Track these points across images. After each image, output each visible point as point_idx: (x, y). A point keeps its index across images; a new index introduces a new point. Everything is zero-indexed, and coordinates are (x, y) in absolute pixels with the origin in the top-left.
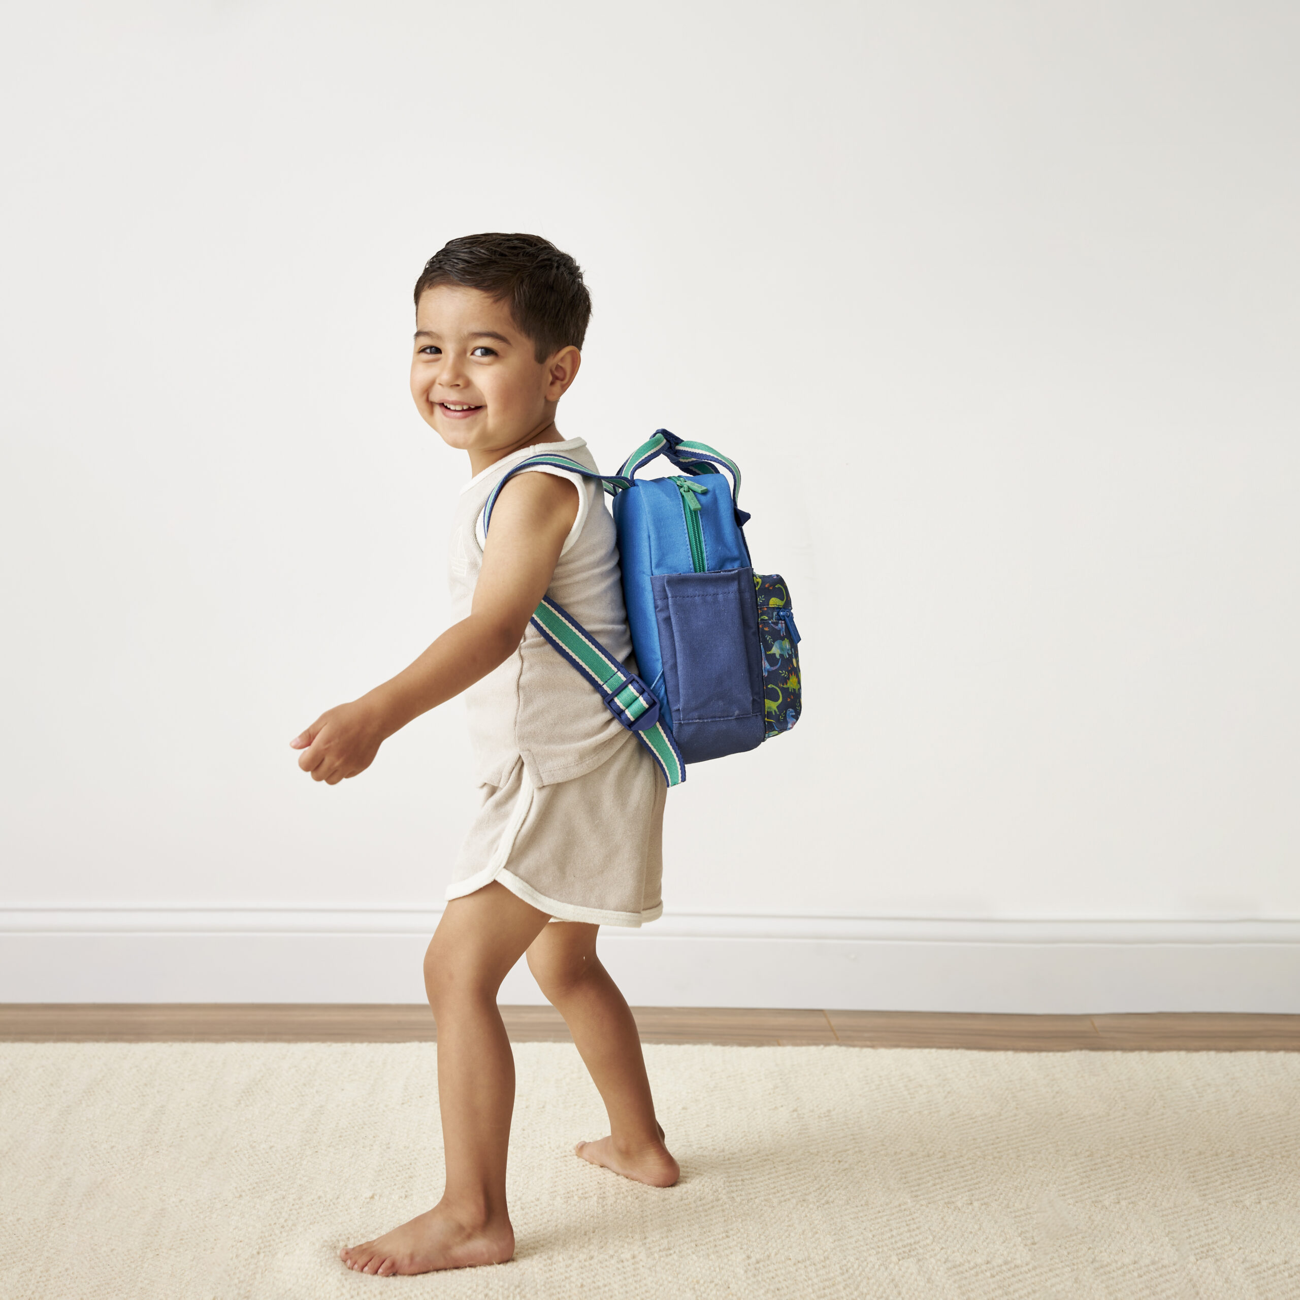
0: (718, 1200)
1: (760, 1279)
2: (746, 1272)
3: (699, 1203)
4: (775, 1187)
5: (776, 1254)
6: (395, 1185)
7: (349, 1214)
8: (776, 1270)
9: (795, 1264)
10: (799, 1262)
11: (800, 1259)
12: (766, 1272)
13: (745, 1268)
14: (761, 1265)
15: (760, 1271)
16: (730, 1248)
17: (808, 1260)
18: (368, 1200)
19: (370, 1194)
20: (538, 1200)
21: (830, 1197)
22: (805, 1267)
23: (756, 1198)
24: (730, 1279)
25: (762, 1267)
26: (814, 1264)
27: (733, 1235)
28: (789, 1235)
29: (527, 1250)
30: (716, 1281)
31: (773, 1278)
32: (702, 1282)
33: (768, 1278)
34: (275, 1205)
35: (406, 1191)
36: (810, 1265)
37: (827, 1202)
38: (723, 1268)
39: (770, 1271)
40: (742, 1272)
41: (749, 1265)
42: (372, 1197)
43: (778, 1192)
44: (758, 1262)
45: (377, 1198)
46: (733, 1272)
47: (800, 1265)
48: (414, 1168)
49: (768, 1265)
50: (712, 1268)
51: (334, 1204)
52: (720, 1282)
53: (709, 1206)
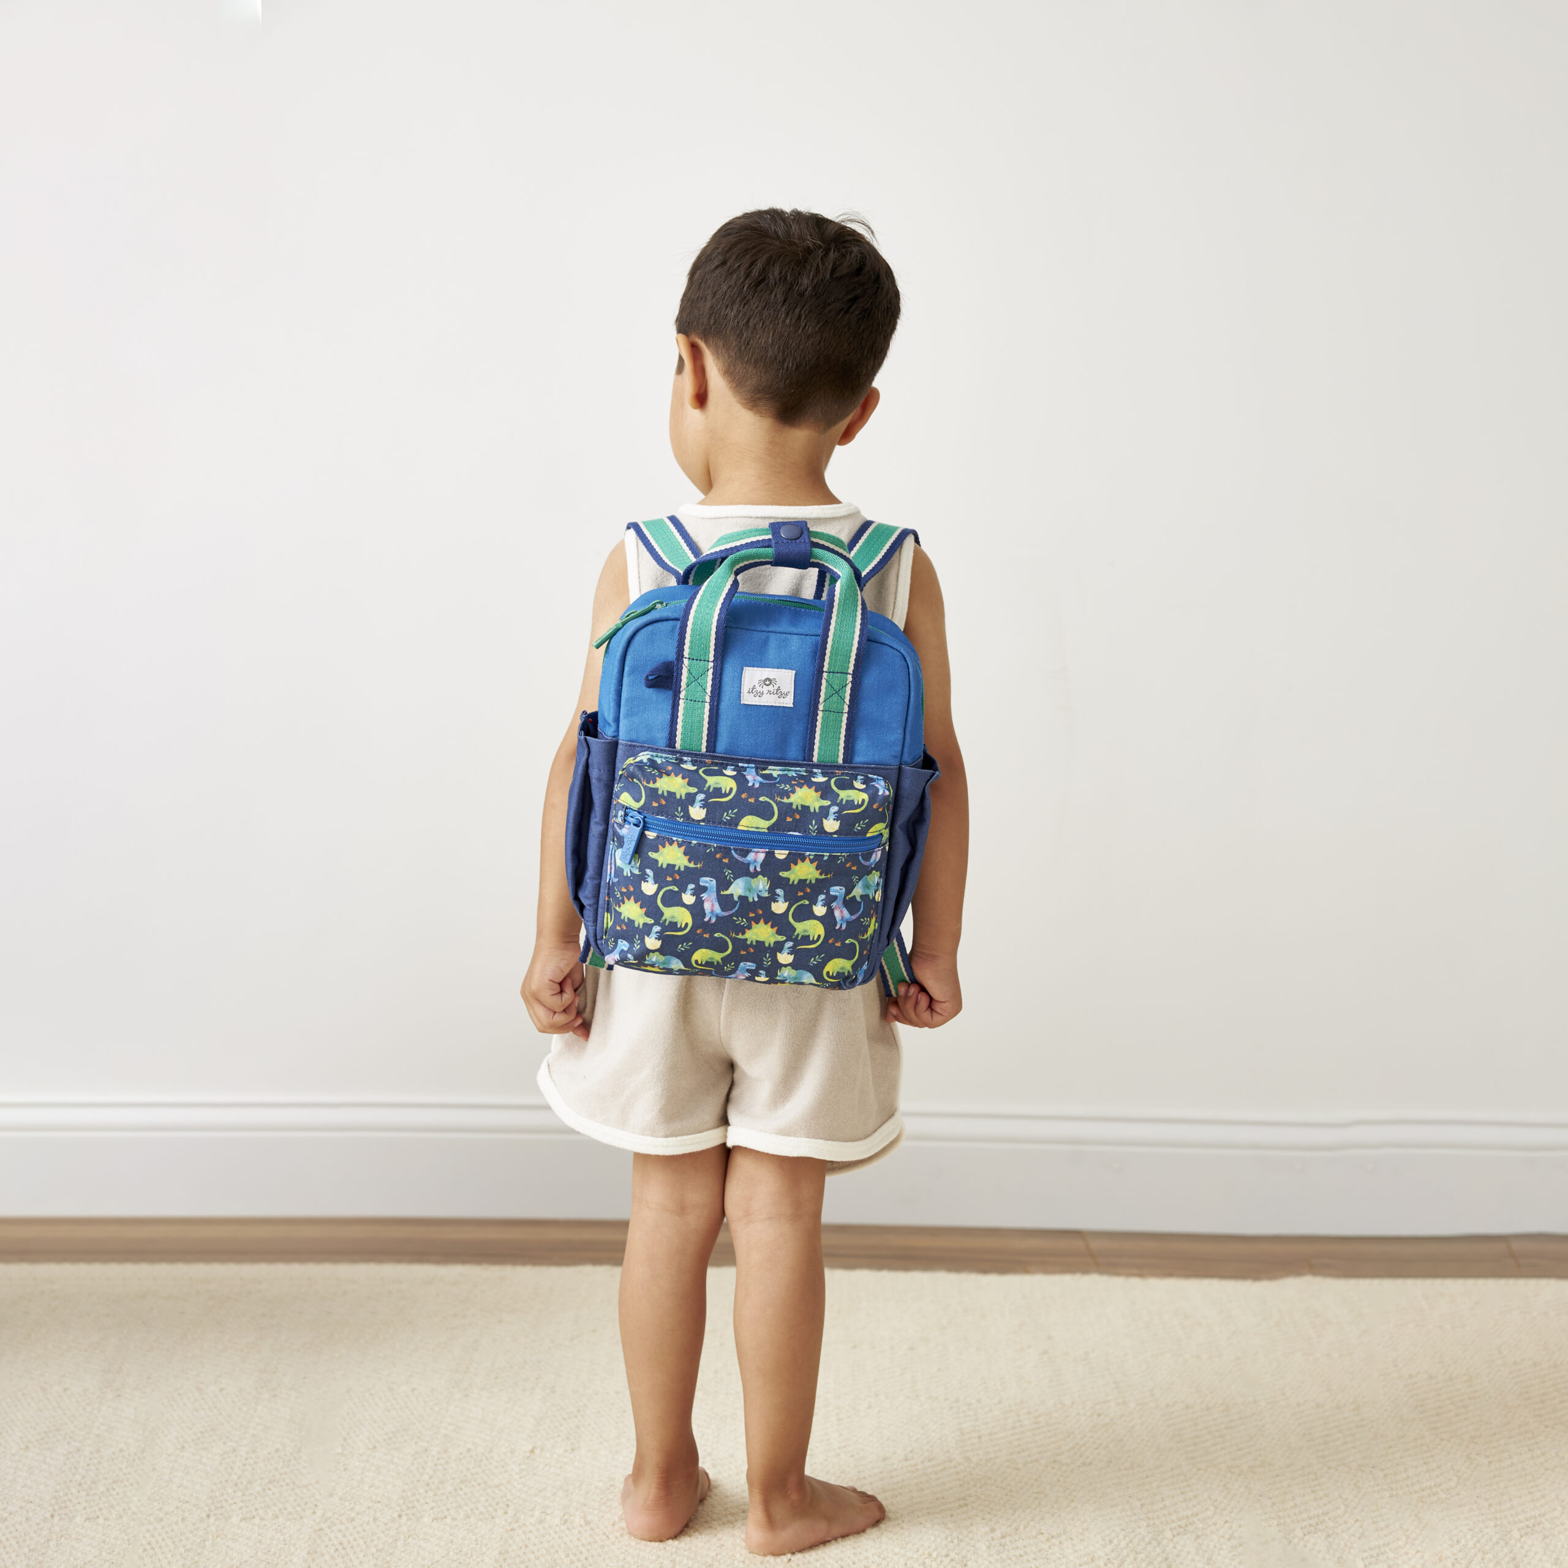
0: (951, 1461)
1: (1005, 1557)
2: (989, 1548)
3: (928, 1464)
4: (1019, 1445)
5: (1025, 1527)
6: (559, 1436)
7: (506, 1472)
8: (1025, 1547)
9: (1048, 1540)
10: (1053, 1537)
11: (1054, 1533)
12: (1013, 1549)
13: (988, 1543)
14: (1008, 1539)
15: (1006, 1547)
16: (970, 1518)
17: (1064, 1534)
18: (528, 1454)
19: (530, 1447)
20: (732, 1456)
21: (1088, 1457)
22: (1060, 1543)
23: (996, 1457)
24: (969, 1555)
25: (1008, 1543)
26: (1071, 1539)
27: (973, 1502)
28: (1040, 1504)
29: (726, 1516)
30: (952, 1555)
31: (1021, 1556)
32: (934, 1555)
33: (1015, 1556)
34: (68, 1459)
35: (572, 1444)
36: (1066, 1540)
37: (1084, 1464)
38: (962, 1541)
39: (1018, 1548)
40: (984, 1548)
41: (993, 1540)
42: (532, 1451)
43: (1024, 1451)
44: (1003, 1537)
45: (537, 1451)
46: (974, 1546)
47: (1054, 1540)
48: (583, 1416)
49: (1016, 1541)
50: (949, 1539)
51: (487, 1459)
52: (957, 1557)
53: (940, 1468)
